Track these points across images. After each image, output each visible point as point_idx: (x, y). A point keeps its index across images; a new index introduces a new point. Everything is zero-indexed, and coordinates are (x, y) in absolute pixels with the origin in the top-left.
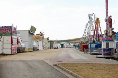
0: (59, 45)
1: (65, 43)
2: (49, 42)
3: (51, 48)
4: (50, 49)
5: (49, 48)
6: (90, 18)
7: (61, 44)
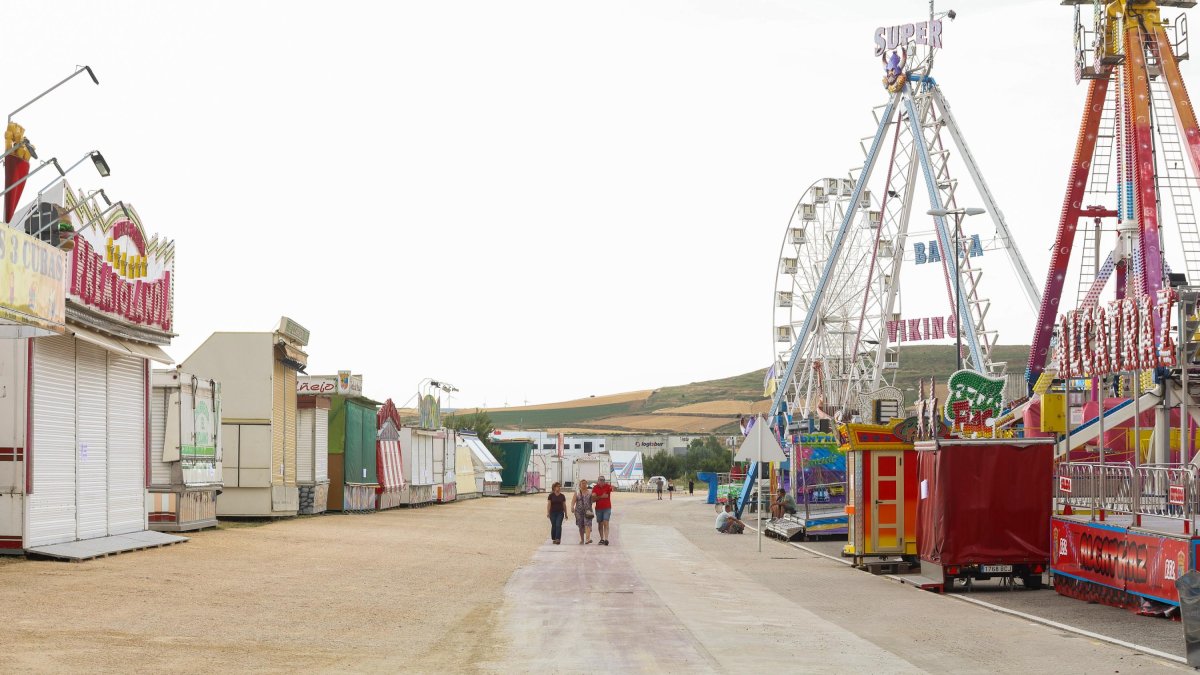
0: (474, 459)
1: (539, 437)
2: (306, 402)
3: (351, 499)
4: (335, 508)
5: (306, 494)
6: (899, 78)
7: (495, 448)
